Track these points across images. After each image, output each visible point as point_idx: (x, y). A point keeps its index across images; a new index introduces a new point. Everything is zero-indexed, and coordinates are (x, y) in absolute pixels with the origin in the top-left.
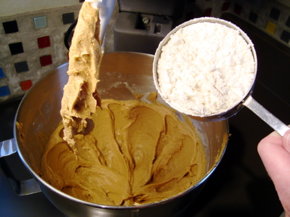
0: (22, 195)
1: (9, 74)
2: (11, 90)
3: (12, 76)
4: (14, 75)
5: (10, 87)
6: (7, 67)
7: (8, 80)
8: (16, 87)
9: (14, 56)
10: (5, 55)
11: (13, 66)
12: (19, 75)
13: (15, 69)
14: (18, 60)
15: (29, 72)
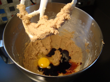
1: (7, 12)
2: (8, 18)
3: (8, 12)
4: (9, 12)
5: (7, 17)
6: (6, 8)
7: (6, 14)
8: (10, 17)
9: (9, 4)
10: (5, 3)
11: (8, 8)
12: (11, 12)
13: (9, 10)
14: (11, 6)
15: (15, 11)
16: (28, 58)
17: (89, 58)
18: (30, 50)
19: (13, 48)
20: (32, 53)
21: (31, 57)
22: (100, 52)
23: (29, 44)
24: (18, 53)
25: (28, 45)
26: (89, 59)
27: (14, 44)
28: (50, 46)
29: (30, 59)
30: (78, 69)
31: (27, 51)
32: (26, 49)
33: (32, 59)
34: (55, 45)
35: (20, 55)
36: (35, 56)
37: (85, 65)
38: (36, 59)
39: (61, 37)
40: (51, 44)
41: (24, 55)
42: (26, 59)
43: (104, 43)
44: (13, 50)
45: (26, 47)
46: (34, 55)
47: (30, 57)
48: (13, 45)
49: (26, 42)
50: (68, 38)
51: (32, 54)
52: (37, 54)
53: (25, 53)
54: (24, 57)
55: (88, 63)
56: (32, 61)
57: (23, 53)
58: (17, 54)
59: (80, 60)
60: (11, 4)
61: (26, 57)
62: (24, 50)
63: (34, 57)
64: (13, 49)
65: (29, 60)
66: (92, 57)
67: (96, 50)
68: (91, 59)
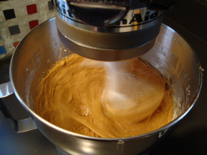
0: (20, 132)
1: (4, 36)
2: (6, 50)
3: (7, 37)
4: (9, 37)
5: (5, 47)
6: (2, 30)
7: (4, 41)
8: (10, 47)
9: (8, 21)
10: (1, 20)
11: (7, 29)
12: (13, 37)
13: (9, 32)
14: (12, 24)
15: (21, 35)
17: (175, 104)
22: (200, 86)
26: (176, 106)
27: (28, 91)
43: (203, 70)
48: (27, 94)
60: (12, 20)
66: (182, 100)
67: (187, 86)
68: (180, 105)
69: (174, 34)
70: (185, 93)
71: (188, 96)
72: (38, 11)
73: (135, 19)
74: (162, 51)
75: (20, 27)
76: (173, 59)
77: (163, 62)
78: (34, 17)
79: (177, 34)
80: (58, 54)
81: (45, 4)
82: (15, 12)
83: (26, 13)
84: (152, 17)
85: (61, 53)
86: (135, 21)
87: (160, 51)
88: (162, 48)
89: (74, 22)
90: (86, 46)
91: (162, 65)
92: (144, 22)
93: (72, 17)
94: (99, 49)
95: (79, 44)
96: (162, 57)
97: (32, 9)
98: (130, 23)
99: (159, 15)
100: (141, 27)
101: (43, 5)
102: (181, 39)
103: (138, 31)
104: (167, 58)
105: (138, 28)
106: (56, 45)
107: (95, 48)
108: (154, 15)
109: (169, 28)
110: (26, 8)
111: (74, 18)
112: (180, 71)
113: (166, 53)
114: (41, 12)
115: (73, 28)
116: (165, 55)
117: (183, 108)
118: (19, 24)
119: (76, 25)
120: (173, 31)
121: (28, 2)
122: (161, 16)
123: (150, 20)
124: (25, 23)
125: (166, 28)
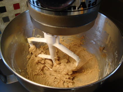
0: (8, 83)
11: (2, 19)
13: (3, 21)
14: (4, 16)
16: (32, 74)
17: (107, 63)
18: (33, 65)
19: (12, 61)
20: (36, 67)
21: (36, 72)
23: (32, 57)
24: (19, 68)
25: (30, 58)
27: (13, 57)
28: (57, 57)
29: (35, 75)
30: (97, 79)
31: (30, 66)
32: (29, 63)
33: (37, 74)
34: (63, 55)
35: (22, 71)
36: (41, 71)
37: (105, 73)
38: (41, 74)
39: (69, 45)
40: (57, 55)
41: (27, 71)
42: (30, 75)
44: (13, 65)
45: (29, 60)
46: (39, 70)
47: (34, 73)
48: (12, 59)
49: (28, 55)
50: (77, 45)
51: (36, 69)
52: (42, 68)
53: (28, 68)
54: (27, 73)
55: (108, 69)
56: (38, 77)
57: (25, 68)
58: (19, 70)
59: (97, 68)
60: (4, 13)
61: (29, 73)
62: (26, 64)
63: (39, 72)
64: (13, 63)
65: (33, 76)
66: (112, 61)
67: (115, 52)
68: (111, 64)
69: (106, 18)
70: (114, 56)
71: (117, 58)
72: (20, 8)
73: (81, 6)
74: (98, 30)
75: (9, 18)
76: (106, 35)
77: (99, 37)
78: (18, 11)
79: (108, 18)
80: (33, 33)
81: (25, 3)
82: (6, 8)
83: (13, 8)
84: (93, 5)
85: (34, 33)
86: (81, 7)
87: (97, 30)
88: (98, 28)
89: (40, 9)
90: (49, 26)
91: (98, 39)
92: (87, 8)
93: (39, 6)
94: (57, 27)
95: (44, 25)
96: (98, 33)
97: (17, 6)
98: (78, 9)
99: (97, 4)
100: (86, 12)
101: (23, 3)
102: (110, 21)
103: (83, 14)
104: (101, 34)
105: (83, 13)
106: (31, 27)
107: (55, 27)
108: (94, 3)
109: (102, 15)
110: (13, 5)
111: (40, 7)
112: (110, 42)
113: (101, 31)
114: (22, 8)
115: (40, 14)
116: (100, 32)
117: (113, 66)
118: (9, 16)
119: (42, 12)
120: (105, 16)
121: (14, 2)
122: (98, 4)
123: (91, 7)
124: (12, 15)
125: (100, 15)
